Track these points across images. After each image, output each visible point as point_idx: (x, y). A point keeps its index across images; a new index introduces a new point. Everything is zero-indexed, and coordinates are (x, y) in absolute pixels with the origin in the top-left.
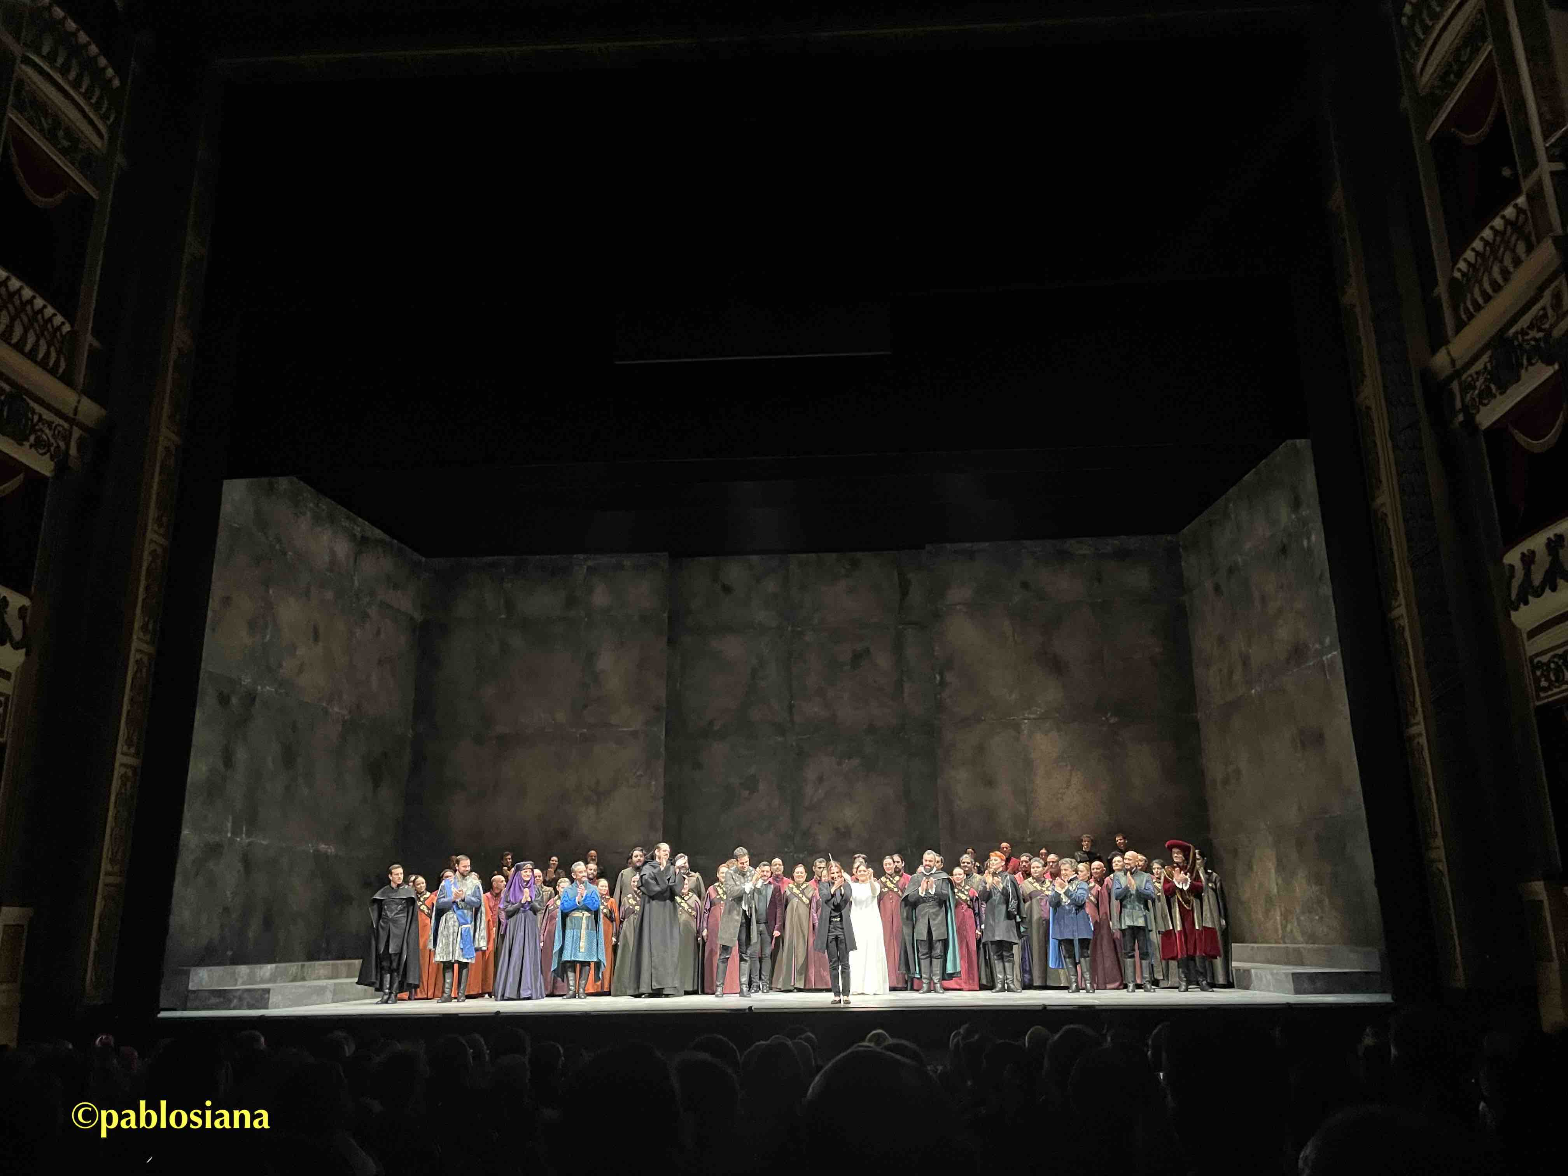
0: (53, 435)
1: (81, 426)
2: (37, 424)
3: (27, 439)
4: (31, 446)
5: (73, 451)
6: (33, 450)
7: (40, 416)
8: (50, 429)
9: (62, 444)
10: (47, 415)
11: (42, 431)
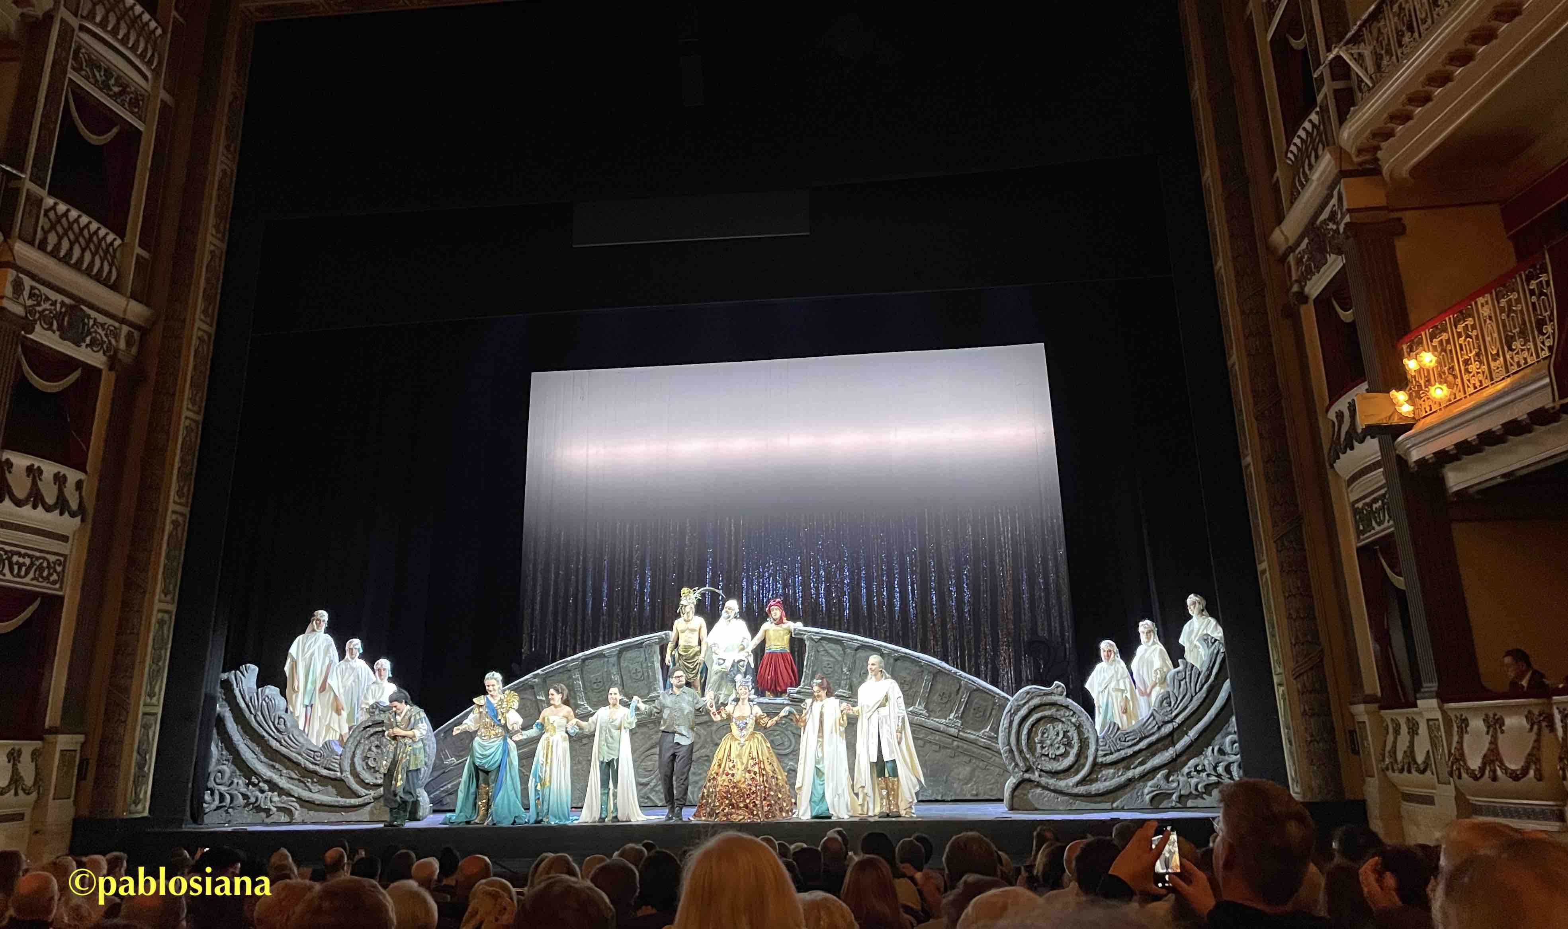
0: (106, 335)
1: (128, 323)
2: (93, 327)
3: (85, 341)
4: (87, 346)
5: (122, 345)
6: (89, 349)
7: (96, 320)
8: (103, 330)
9: (113, 341)
10: (101, 319)
11: (95, 332)
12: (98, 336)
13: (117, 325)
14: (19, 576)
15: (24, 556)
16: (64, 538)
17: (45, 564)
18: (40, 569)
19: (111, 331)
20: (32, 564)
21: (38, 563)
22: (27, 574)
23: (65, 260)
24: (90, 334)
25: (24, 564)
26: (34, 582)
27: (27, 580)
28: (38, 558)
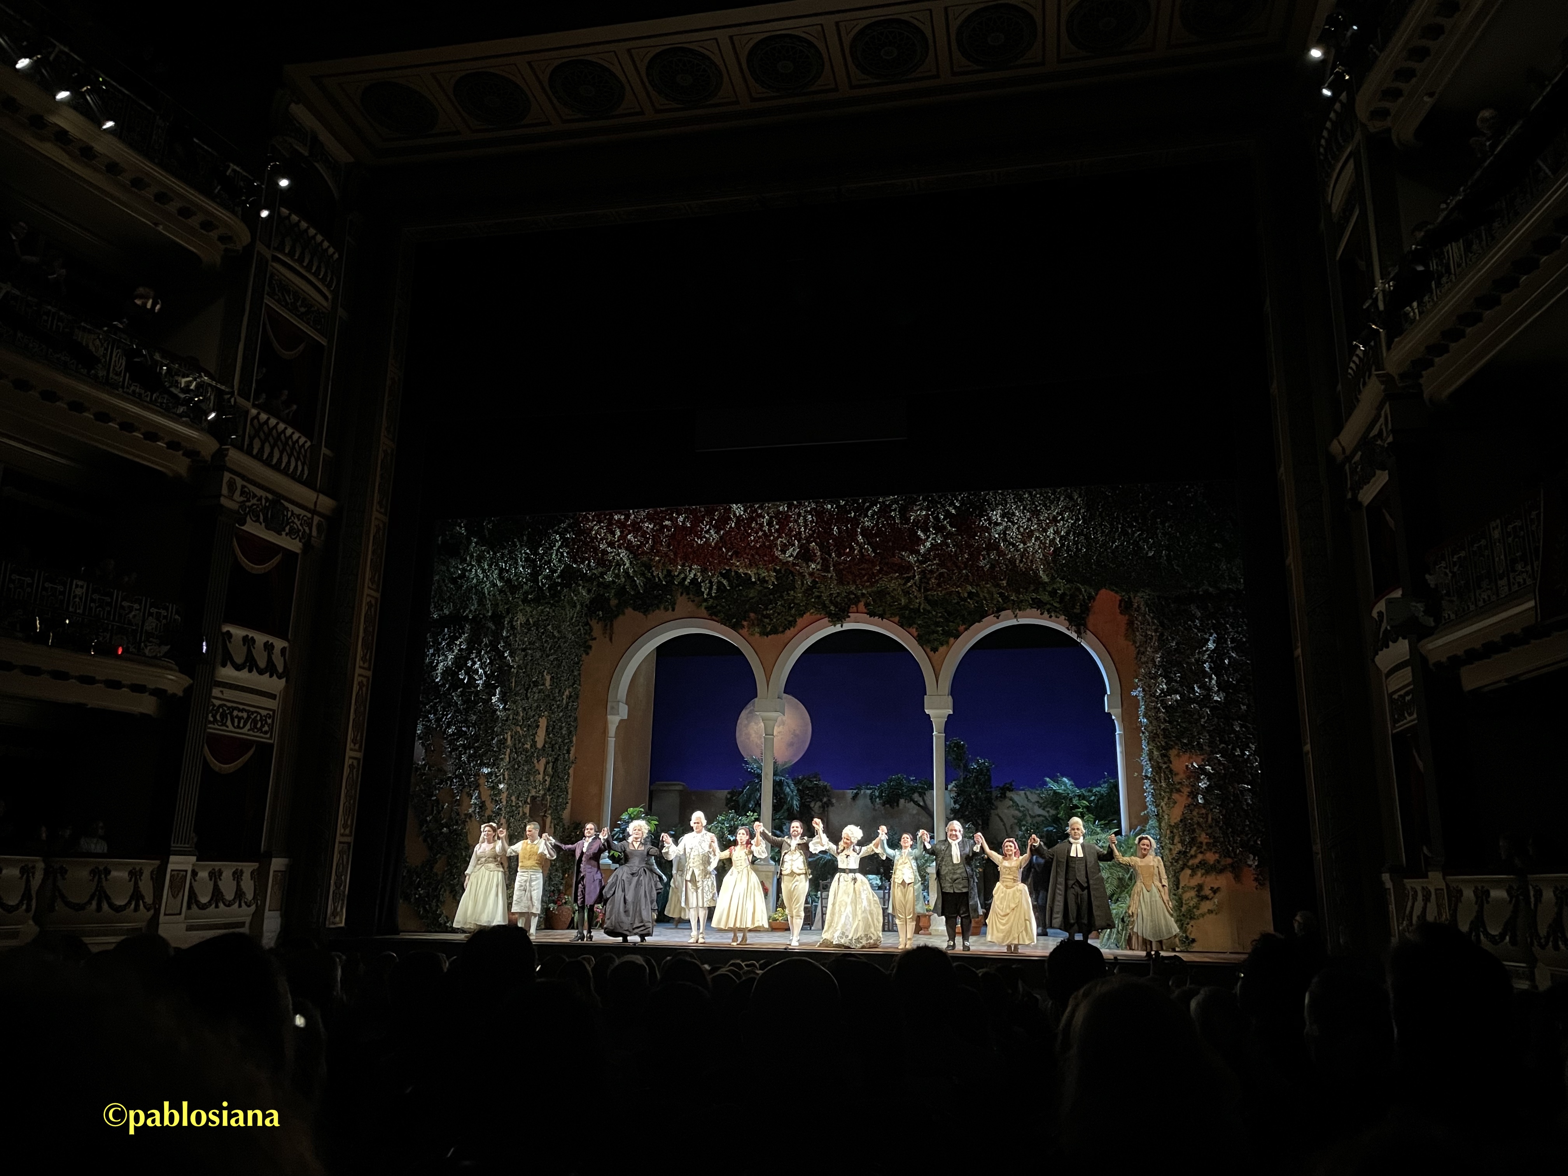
0: (301, 524)
1: (319, 514)
2: (290, 518)
3: (284, 530)
4: (287, 534)
5: (314, 533)
6: (288, 537)
7: (292, 512)
8: (299, 520)
9: (307, 529)
10: (297, 510)
11: (293, 522)
12: (295, 526)
13: (309, 515)
14: (238, 727)
15: (242, 710)
16: (273, 697)
17: (258, 718)
18: (255, 722)
19: (305, 521)
20: (249, 717)
21: (253, 717)
22: (244, 726)
23: (267, 463)
24: (288, 523)
25: (242, 717)
26: (251, 733)
27: (245, 730)
28: (253, 713)
